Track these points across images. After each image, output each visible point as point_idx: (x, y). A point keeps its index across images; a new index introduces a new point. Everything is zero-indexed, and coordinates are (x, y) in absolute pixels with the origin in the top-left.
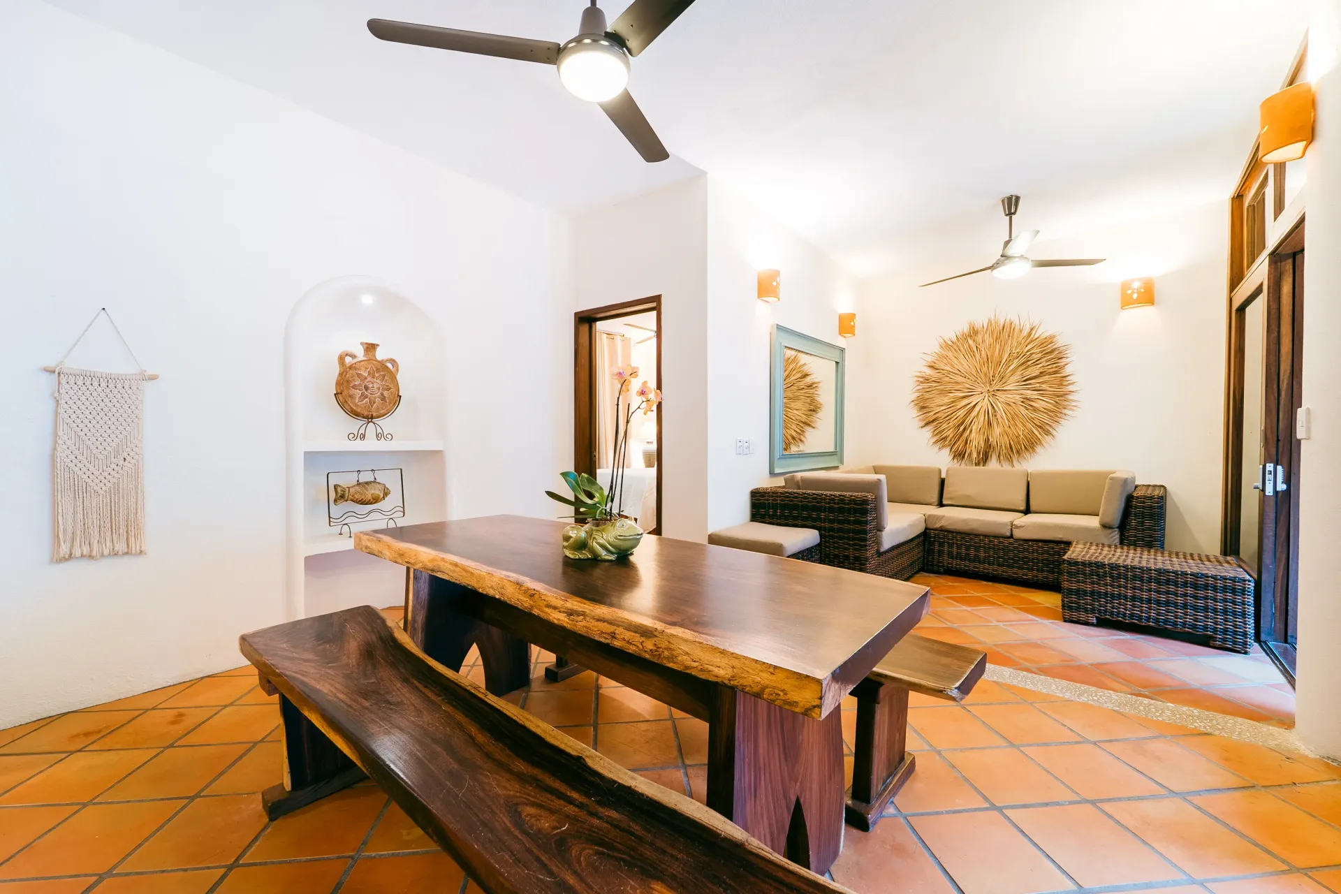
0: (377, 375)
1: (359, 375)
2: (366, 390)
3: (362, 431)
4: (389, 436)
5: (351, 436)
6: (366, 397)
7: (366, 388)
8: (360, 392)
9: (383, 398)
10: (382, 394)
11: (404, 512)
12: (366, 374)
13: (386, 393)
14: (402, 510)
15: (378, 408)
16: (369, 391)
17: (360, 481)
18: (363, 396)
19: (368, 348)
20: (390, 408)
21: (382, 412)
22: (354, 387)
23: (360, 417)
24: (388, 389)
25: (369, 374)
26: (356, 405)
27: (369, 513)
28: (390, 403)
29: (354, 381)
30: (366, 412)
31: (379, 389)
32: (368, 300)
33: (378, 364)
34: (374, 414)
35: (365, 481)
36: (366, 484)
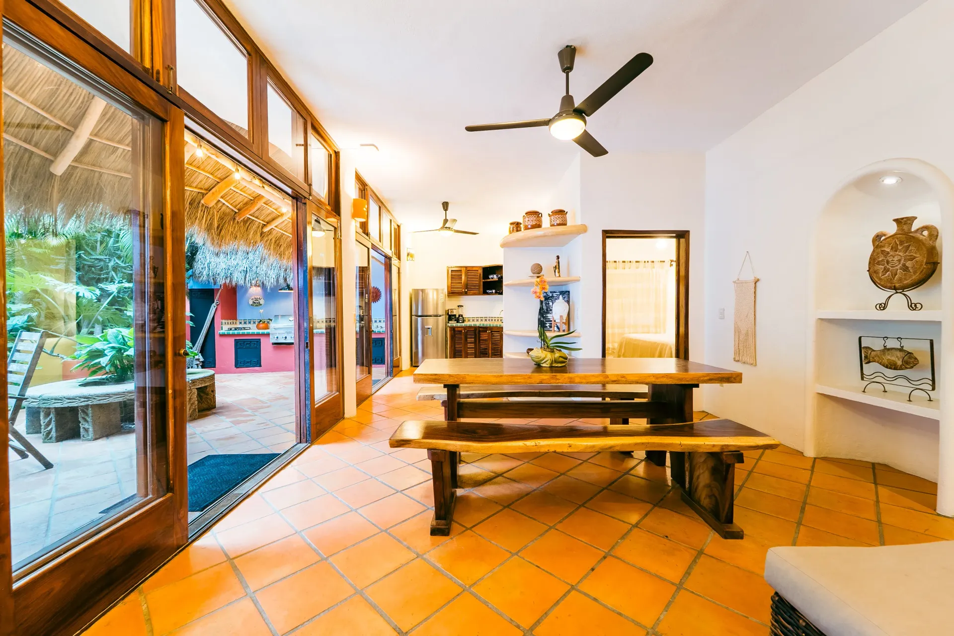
0: (900, 248)
1: (883, 252)
2: (888, 264)
5: (879, 306)
6: (888, 270)
7: (888, 262)
8: (883, 267)
9: (905, 268)
10: (904, 265)
11: (934, 386)
12: (888, 250)
13: (909, 264)
14: (931, 383)
15: (900, 280)
16: (890, 265)
18: (886, 270)
19: (903, 222)
20: (915, 277)
21: (906, 282)
22: (878, 263)
23: (890, 288)
24: (912, 259)
25: (892, 248)
26: (880, 279)
27: (896, 378)
28: (915, 273)
29: (878, 257)
30: (889, 285)
31: (899, 261)
32: (890, 181)
33: (903, 237)
34: (897, 285)
35: (890, 347)
36: (889, 349)
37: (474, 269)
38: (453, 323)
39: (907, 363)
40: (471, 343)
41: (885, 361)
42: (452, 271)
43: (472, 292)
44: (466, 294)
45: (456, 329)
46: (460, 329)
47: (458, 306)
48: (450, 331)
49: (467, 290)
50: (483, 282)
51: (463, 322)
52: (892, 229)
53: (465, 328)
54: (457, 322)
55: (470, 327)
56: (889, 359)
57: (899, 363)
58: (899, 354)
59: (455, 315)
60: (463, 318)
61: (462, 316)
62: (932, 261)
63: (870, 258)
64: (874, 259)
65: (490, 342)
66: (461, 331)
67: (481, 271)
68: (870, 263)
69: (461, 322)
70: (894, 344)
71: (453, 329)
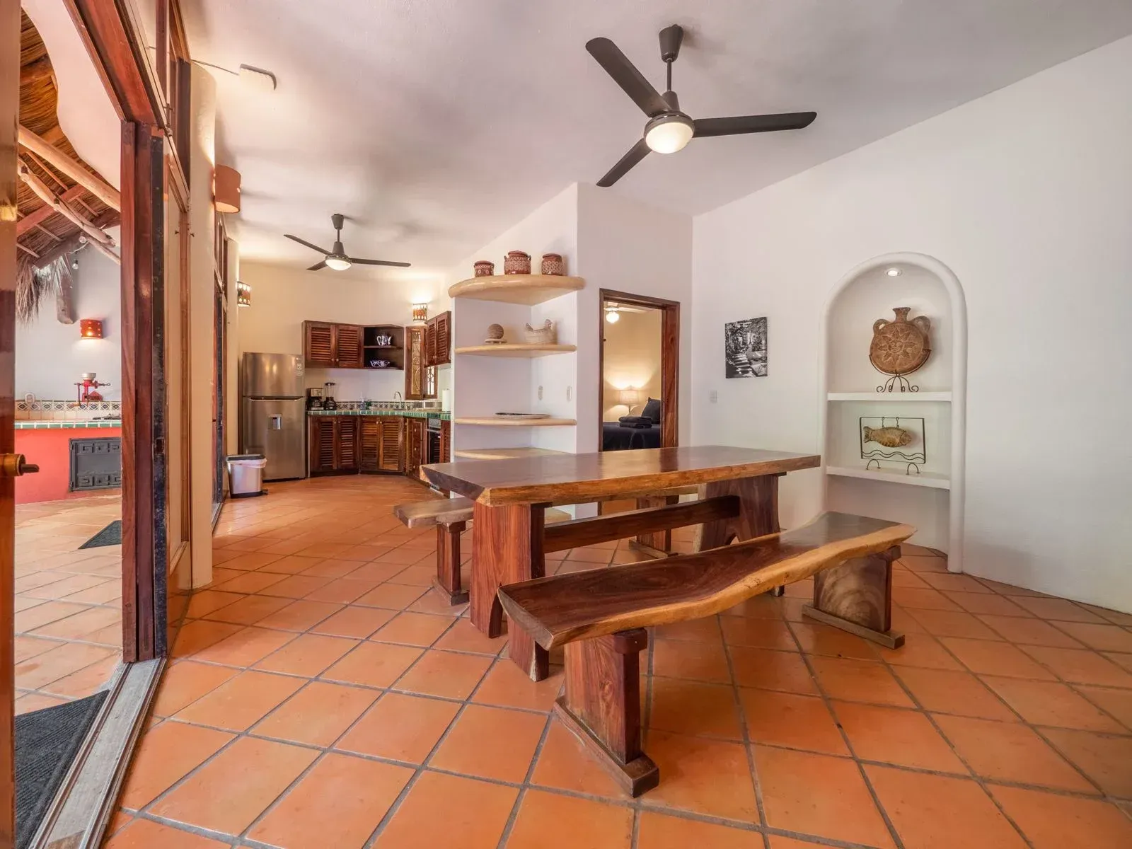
0: (900, 334)
1: (884, 338)
2: (890, 349)
3: (890, 383)
4: (915, 388)
5: (880, 389)
6: (890, 355)
8: (885, 352)
9: (906, 354)
10: (905, 351)
11: (925, 460)
13: (909, 350)
14: (923, 457)
15: (900, 364)
16: (892, 350)
17: (885, 426)
18: (888, 355)
19: (902, 312)
20: (914, 363)
21: (906, 367)
22: (881, 348)
23: (892, 372)
24: (911, 345)
25: (894, 335)
26: (882, 363)
27: (892, 454)
28: (914, 358)
29: (881, 343)
30: (890, 369)
31: (901, 347)
32: (893, 273)
33: (903, 326)
34: (898, 369)
35: (888, 426)
36: (887, 429)
37: (351, 328)
38: (317, 411)
39: (904, 441)
40: (348, 440)
41: (885, 440)
42: (313, 328)
43: (346, 362)
44: (336, 365)
45: (323, 420)
46: (329, 419)
47: (327, 384)
48: (313, 422)
49: (340, 359)
50: (365, 349)
51: (334, 409)
52: (891, 317)
53: (337, 417)
54: (325, 409)
55: (347, 416)
56: (889, 438)
57: (898, 440)
58: (898, 433)
59: (321, 397)
60: (335, 403)
61: (332, 398)
62: (927, 348)
63: (872, 343)
64: (877, 345)
65: (382, 438)
66: (332, 422)
67: (362, 334)
68: (872, 348)
69: (331, 408)
70: (892, 424)
71: (318, 419)
